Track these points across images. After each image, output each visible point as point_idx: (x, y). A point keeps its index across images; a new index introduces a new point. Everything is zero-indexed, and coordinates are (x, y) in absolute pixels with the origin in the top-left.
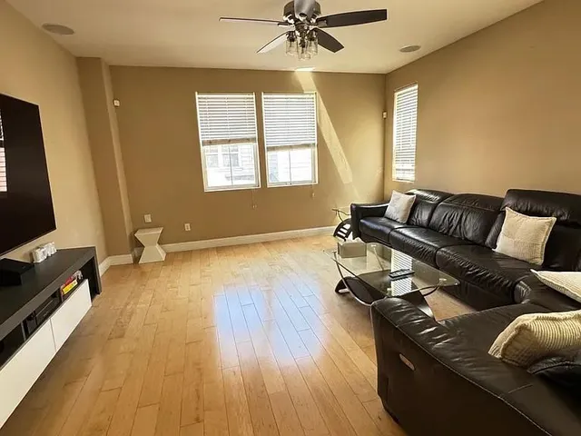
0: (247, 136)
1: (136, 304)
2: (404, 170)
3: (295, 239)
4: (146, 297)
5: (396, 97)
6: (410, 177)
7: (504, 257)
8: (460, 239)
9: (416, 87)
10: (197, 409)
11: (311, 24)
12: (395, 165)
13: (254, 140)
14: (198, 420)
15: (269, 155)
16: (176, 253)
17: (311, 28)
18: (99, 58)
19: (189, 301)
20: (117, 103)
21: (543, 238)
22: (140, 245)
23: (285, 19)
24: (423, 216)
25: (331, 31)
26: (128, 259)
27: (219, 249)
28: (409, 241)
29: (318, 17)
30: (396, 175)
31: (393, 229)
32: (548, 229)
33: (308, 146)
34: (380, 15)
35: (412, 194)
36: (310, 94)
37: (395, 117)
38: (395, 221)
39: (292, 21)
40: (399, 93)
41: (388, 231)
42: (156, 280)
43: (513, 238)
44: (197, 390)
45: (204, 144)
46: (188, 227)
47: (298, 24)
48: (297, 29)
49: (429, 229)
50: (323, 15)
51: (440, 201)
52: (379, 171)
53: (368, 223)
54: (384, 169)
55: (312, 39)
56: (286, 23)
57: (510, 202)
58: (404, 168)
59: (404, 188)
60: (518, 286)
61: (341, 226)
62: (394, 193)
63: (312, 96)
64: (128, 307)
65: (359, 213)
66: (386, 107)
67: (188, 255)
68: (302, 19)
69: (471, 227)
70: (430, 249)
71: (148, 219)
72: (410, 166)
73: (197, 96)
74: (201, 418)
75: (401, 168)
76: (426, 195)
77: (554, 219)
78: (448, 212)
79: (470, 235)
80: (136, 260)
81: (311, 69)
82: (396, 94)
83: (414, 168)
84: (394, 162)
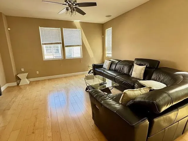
0: (58, 42)
1: (16, 99)
2: (109, 54)
3: (75, 76)
4: (20, 96)
5: (106, 31)
6: (110, 55)
7: (133, 78)
8: (123, 73)
9: (111, 28)
10: (33, 129)
11: (73, 5)
12: (106, 52)
13: (60, 43)
14: (33, 133)
15: (66, 48)
16: (33, 82)
17: (74, 7)
18: (1, 13)
19: (36, 96)
20: (9, 29)
21: (143, 72)
22: (19, 79)
23: (65, 3)
24: (113, 67)
25: (81, 8)
26: (15, 84)
27: (49, 80)
28: (108, 74)
29: (76, 3)
30: (107, 55)
31: (104, 71)
32: (144, 69)
33: (79, 45)
34: (94, 4)
35: (111, 61)
36: (79, 29)
37: (106, 37)
38: (106, 69)
39: (67, 4)
40: (107, 30)
41: (103, 72)
42: (25, 90)
43: (136, 72)
44: (34, 124)
45: (43, 44)
46: (38, 72)
47: (69, 5)
48: (69, 7)
49: (115, 71)
50: (78, 2)
51: (118, 62)
52: (102, 54)
53: (97, 70)
54: (103, 53)
55: (74, 10)
56: (66, 4)
57: (135, 62)
58: (109, 53)
59: (109, 59)
60: (135, 85)
61: (90, 71)
62: (106, 60)
63: (80, 30)
64: (13, 100)
65: (95, 67)
66: (103, 34)
67: (37, 82)
68: (70, 3)
69: (126, 70)
70: (114, 76)
71: (23, 70)
72: (111, 52)
73: (40, 28)
74: (34, 132)
75: (108, 53)
76: (114, 60)
77: (145, 66)
78: (120, 65)
79: (125, 72)
80: (18, 84)
81: (79, 21)
82: (106, 30)
83: (111, 53)
84: (106, 51)
